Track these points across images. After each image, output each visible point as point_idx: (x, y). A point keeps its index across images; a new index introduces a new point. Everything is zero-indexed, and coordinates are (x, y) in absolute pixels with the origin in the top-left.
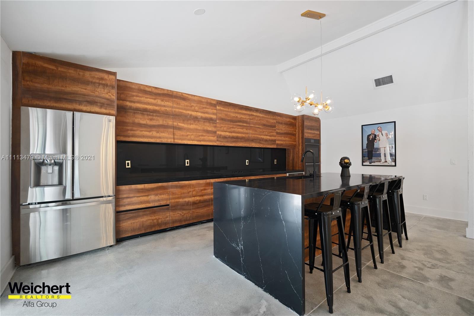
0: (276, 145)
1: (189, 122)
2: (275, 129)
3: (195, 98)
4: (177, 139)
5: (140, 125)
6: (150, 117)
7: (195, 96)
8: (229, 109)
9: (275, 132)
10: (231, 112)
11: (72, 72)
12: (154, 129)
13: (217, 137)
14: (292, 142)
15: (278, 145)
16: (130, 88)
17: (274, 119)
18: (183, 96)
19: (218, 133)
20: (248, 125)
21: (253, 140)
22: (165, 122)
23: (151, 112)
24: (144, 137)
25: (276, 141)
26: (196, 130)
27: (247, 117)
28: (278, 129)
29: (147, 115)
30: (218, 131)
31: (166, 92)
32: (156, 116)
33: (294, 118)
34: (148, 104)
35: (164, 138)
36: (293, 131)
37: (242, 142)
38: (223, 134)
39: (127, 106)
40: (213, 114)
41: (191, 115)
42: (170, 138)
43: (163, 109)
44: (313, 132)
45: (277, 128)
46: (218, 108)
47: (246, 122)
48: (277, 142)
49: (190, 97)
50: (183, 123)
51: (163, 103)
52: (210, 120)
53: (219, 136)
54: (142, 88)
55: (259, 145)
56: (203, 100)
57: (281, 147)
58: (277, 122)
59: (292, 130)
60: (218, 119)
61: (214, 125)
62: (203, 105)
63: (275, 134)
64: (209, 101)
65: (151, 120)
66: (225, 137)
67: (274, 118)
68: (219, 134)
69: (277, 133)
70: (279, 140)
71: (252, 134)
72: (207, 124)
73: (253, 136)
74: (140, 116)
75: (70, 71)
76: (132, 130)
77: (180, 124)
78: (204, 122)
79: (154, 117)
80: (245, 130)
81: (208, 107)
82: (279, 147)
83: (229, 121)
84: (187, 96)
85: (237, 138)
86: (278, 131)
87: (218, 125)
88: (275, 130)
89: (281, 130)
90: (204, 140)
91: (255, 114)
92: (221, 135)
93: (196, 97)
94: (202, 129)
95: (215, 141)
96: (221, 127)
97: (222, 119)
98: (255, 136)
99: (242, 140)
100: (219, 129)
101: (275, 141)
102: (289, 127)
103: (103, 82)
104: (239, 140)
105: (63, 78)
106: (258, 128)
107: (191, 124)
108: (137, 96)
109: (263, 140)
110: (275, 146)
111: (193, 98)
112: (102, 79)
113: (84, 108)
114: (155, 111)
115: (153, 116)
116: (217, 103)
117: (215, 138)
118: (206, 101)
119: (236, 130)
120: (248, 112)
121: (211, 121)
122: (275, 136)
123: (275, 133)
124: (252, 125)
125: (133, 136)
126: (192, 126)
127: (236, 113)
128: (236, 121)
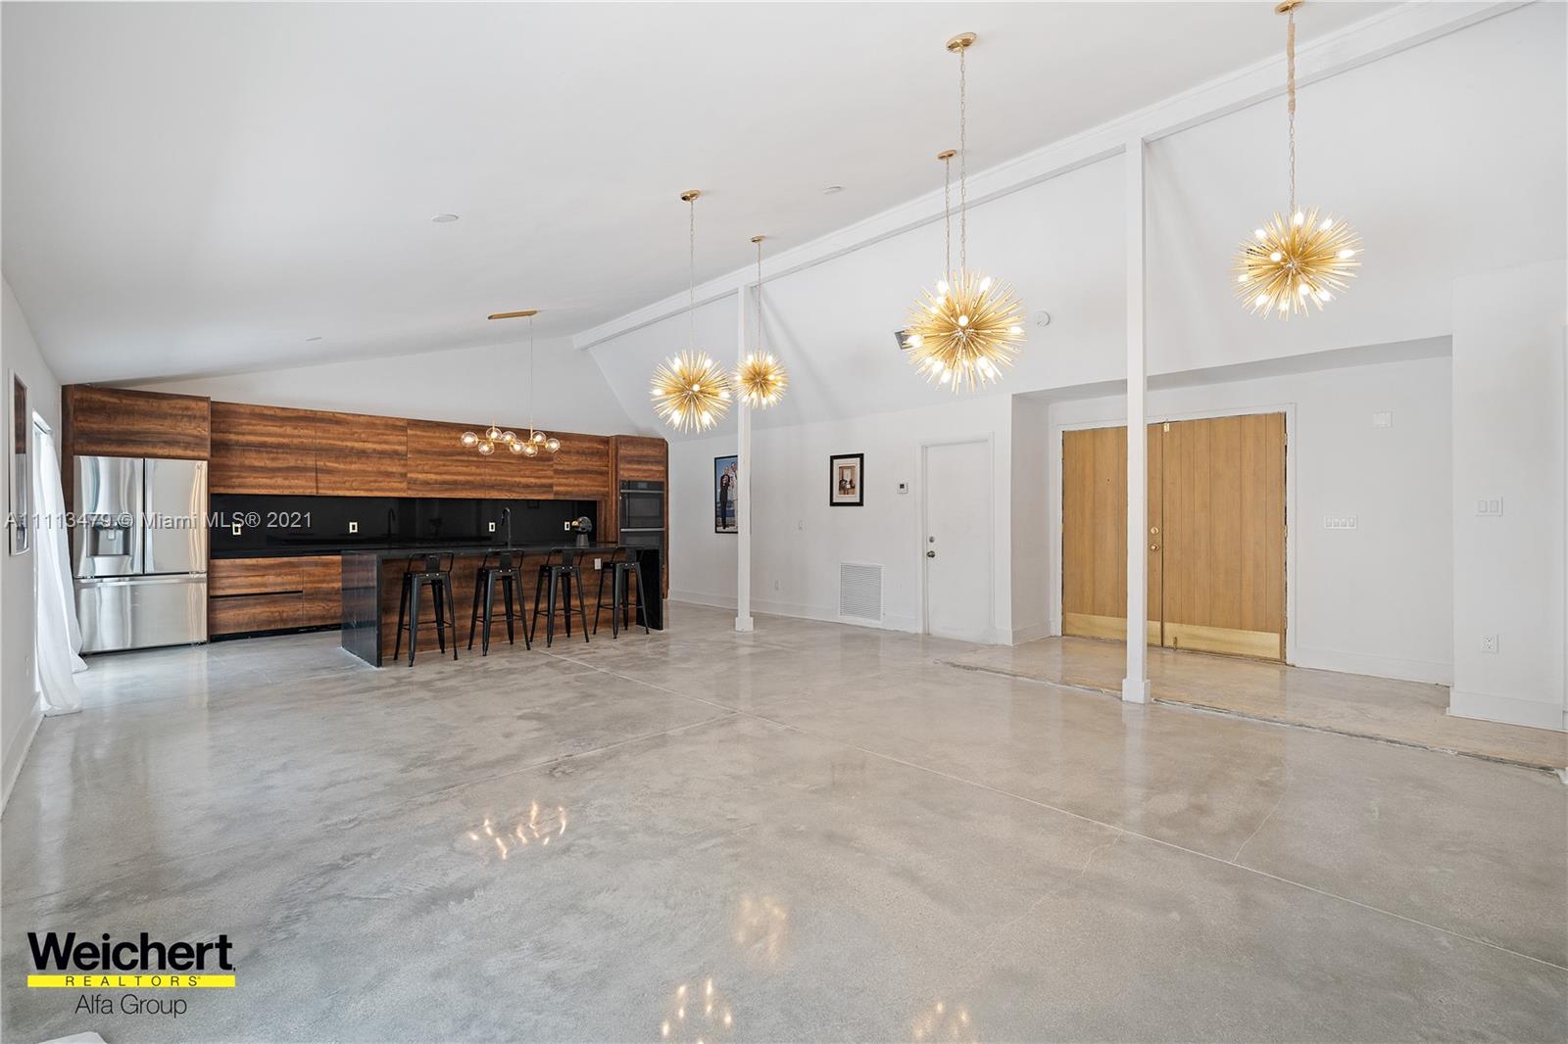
0: (552, 495)
1: (348, 460)
2: (551, 463)
3: (361, 419)
4: (324, 488)
5: (254, 469)
6: (271, 455)
7: (360, 415)
8: (435, 433)
9: (552, 469)
10: (440, 438)
12: (279, 474)
13: (408, 483)
14: (598, 489)
15: (557, 493)
16: (239, 413)
18: (334, 417)
19: (409, 475)
20: (481, 460)
21: (492, 487)
22: (299, 462)
23: (274, 448)
24: (260, 486)
26: (364, 472)
28: (560, 465)
29: (267, 452)
30: (411, 472)
31: (301, 414)
32: (283, 453)
33: (606, 441)
34: (269, 435)
35: (297, 487)
36: (600, 466)
37: (466, 489)
38: (421, 477)
39: (231, 440)
40: (400, 443)
41: (352, 448)
42: (309, 488)
43: (296, 441)
44: (645, 467)
45: (555, 461)
46: (409, 432)
47: (476, 454)
48: (555, 488)
49: (350, 418)
50: (337, 462)
51: (296, 432)
52: (394, 455)
53: (415, 482)
54: (257, 411)
55: (508, 495)
56: (378, 422)
57: (566, 497)
59: (599, 464)
60: (411, 452)
61: (402, 462)
62: (379, 429)
63: (550, 473)
64: (390, 422)
65: (273, 459)
66: (428, 483)
68: (411, 478)
69: (557, 472)
70: (557, 485)
71: (491, 475)
72: (388, 461)
73: (494, 478)
74: (253, 455)
76: (239, 478)
77: (330, 464)
78: (380, 458)
79: (280, 456)
80: (473, 470)
81: (388, 432)
82: (561, 498)
83: (435, 453)
84: (344, 416)
85: (455, 483)
86: (561, 468)
87: (409, 462)
88: (552, 466)
89: (567, 465)
90: (380, 489)
92: (416, 479)
93: (362, 417)
94: (374, 469)
95: (406, 491)
96: (417, 466)
97: (420, 452)
98: (499, 478)
100: (412, 468)
101: (551, 486)
102: (588, 459)
104: (460, 487)
106: (507, 463)
107: (351, 463)
108: (249, 423)
109: (518, 485)
110: (551, 497)
111: (357, 419)
112: (187, 409)
114: (281, 445)
115: (277, 453)
116: (409, 424)
117: (404, 485)
118: (383, 422)
119: (453, 469)
121: (395, 457)
122: (551, 478)
124: (491, 459)
125: (241, 487)
126: (354, 467)
127: (451, 438)
128: (452, 454)
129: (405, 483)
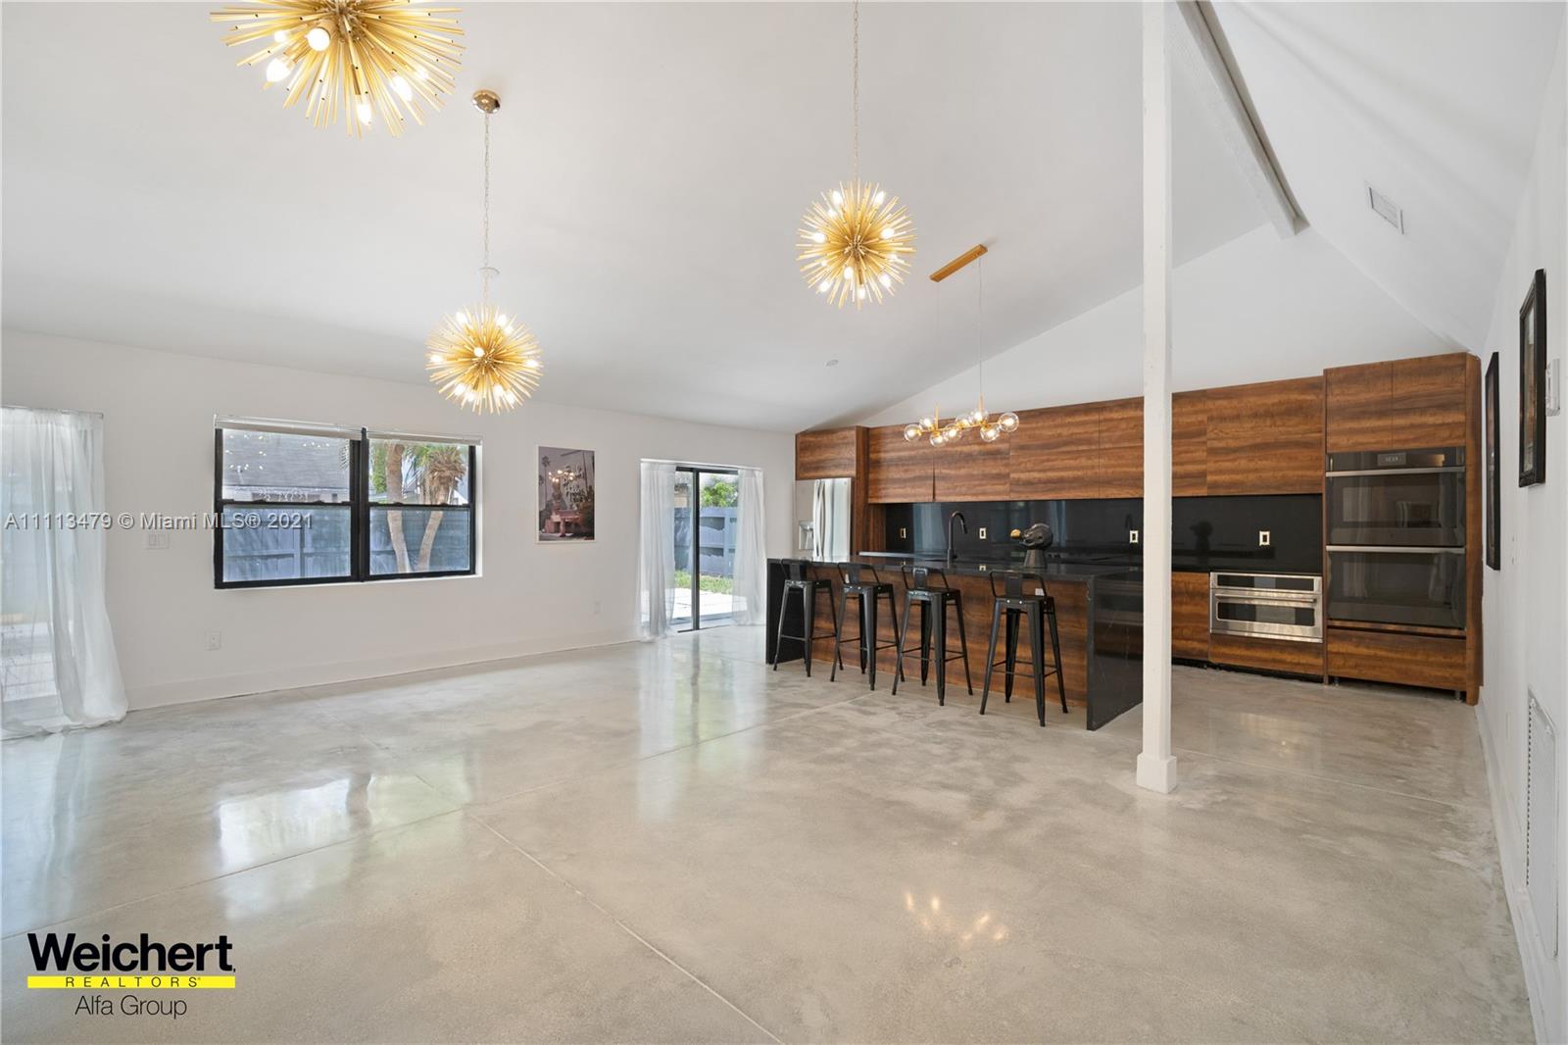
0: (1206, 488)
1: (958, 465)
2: (1203, 439)
4: (940, 495)
5: (894, 481)
6: (905, 468)
8: (1038, 422)
9: (1205, 448)
10: (1043, 428)
11: (825, 439)
12: (908, 484)
13: (1011, 484)
14: (1300, 473)
15: (1215, 485)
16: (885, 434)
17: (1196, 413)
19: (1012, 475)
20: (1093, 447)
21: (1108, 482)
22: (923, 472)
23: (907, 461)
24: (896, 496)
25: (1205, 476)
26: (971, 477)
27: (1092, 428)
28: (1220, 439)
29: (903, 465)
30: (1015, 471)
32: (913, 464)
34: (904, 450)
35: (921, 495)
36: (1306, 432)
37: (1074, 488)
38: (1024, 476)
39: (880, 458)
40: (1003, 442)
41: (961, 453)
42: (929, 495)
43: (921, 453)
44: (1397, 421)
45: (1210, 436)
47: (1089, 442)
48: (1210, 478)
50: (950, 468)
51: (920, 444)
52: (996, 454)
53: (1018, 482)
54: (896, 431)
55: (1131, 491)
57: (1232, 490)
58: (1211, 419)
59: (1303, 427)
60: (1014, 449)
61: (1004, 462)
63: (1201, 454)
65: (906, 471)
66: (1029, 483)
67: (1200, 406)
68: (1014, 478)
69: (1213, 451)
70: (1211, 473)
71: (1106, 467)
72: (992, 463)
73: (1110, 470)
74: (894, 469)
75: (825, 438)
76: (884, 489)
77: (944, 471)
78: (985, 460)
79: (910, 467)
80: (1083, 461)
82: (1221, 492)
83: (1038, 448)
85: (1061, 480)
86: (1218, 444)
87: (1012, 461)
88: (1205, 443)
89: (1235, 438)
90: (984, 493)
91: (1115, 415)
92: (1019, 480)
94: (980, 472)
95: (1008, 494)
96: (1020, 464)
97: (1022, 448)
98: (1118, 469)
99: (1074, 485)
100: (1014, 467)
101: (1203, 474)
102: (1279, 423)
103: (846, 441)
104: (1067, 485)
105: (819, 446)
106: (1130, 447)
107: (960, 468)
108: (891, 442)
110: (1203, 492)
112: (845, 438)
113: (833, 473)
114: (911, 458)
115: (909, 465)
117: (1007, 487)
119: (1058, 464)
120: (1095, 417)
121: (999, 456)
122: (1204, 462)
123: (1203, 451)
124: (1107, 446)
125: (886, 496)
126: (963, 471)
127: (1056, 426)
128: (1058, 445)
129: (1008, 485)
